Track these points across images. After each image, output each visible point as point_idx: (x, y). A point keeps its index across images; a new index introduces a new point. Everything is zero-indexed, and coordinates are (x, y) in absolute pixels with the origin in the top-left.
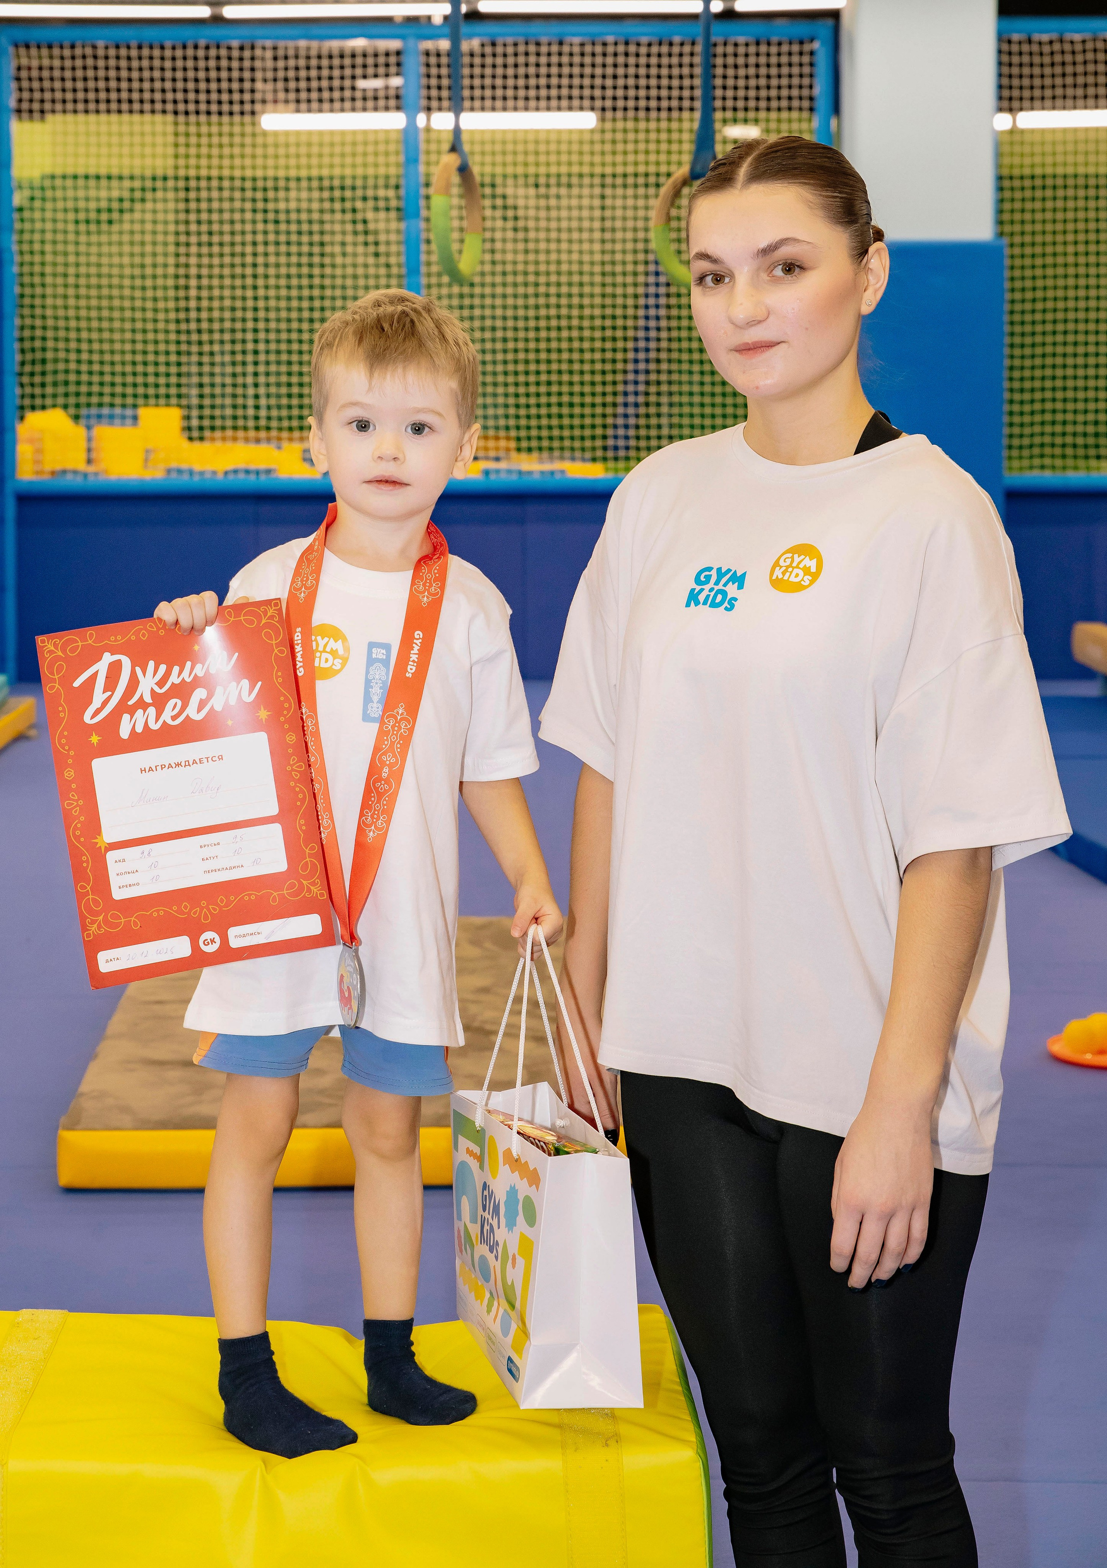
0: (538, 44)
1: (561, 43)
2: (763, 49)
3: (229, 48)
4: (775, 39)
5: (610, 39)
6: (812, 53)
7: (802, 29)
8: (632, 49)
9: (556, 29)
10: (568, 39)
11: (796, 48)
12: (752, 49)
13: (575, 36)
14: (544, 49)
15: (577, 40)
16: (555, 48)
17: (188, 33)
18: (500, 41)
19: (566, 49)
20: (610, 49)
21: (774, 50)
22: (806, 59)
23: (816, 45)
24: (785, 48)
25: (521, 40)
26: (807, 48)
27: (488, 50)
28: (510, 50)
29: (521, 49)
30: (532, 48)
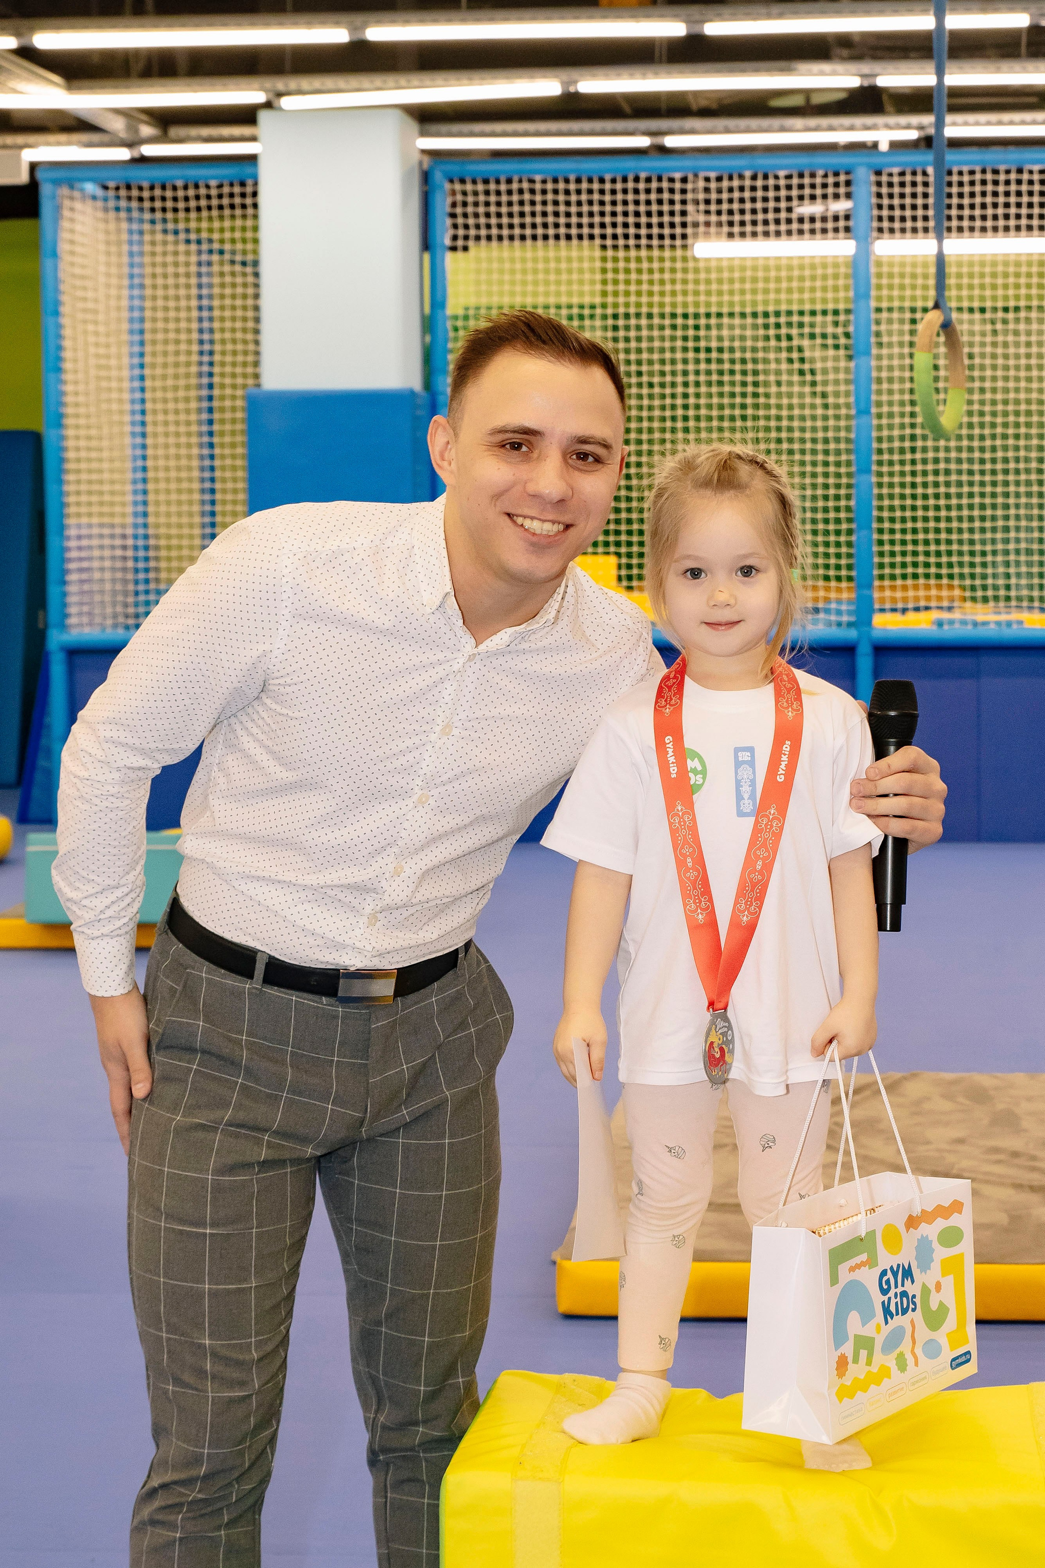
0: (996, 172)
1: (1020, 171)
3: (672, 180)
9: (1014, 156)
10: (1027, 167)
14: (1002, 177)
16: (1013, 176)
17: (629, 165)
19: (1025, 177)
25: (978, 169)
28: (966, 178)
29: (978, 177)
30: (989, 177)
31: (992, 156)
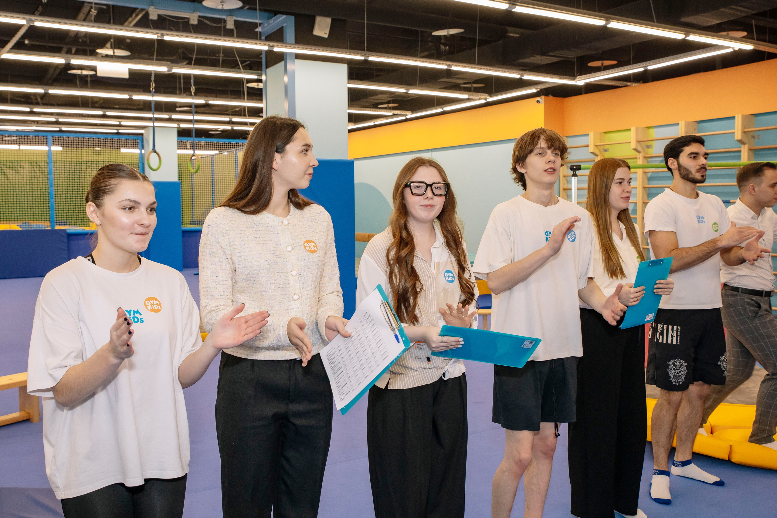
2: (128, 141)
4: (130, 139)
5: (94, 138)
6: (138, 142)
7: (136, 137)
8: (100, 140)
9: (82, 135)
10: (85, 137)
11: (134, 141)
12: (125, 141)
13: (87, 136)
14: (80, 139)
15: (87, 138)
18: (70, 137)
20: (95, 140)
21: (130, 141)
22: (137, 143)
23: (138, 141)
24: (132, 141)
25: (74, 137)
26: (137, 141)
27: (67, 139)
28: (72, 139)
29: (75, 139)
31: (78, 135)
